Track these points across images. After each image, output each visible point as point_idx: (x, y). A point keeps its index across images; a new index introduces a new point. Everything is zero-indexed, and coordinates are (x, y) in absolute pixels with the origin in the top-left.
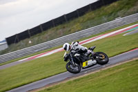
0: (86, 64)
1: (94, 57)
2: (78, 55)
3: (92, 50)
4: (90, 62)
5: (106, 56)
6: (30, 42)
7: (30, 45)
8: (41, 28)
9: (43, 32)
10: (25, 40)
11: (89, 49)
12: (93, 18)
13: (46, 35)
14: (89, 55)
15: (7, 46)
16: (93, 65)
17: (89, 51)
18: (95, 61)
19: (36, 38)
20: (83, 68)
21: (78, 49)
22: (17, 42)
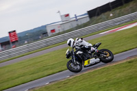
1: (98, 55)
3: (97, 46)
4: (93, 60)
6: (111, 15)
9: (124, 5)
10: (106, 13)
15: (88, 19)
18: (98, 59)
19: (117, 11)
22: (98, 15)
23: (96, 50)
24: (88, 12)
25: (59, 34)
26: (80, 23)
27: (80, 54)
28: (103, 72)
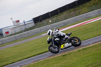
0: (64, 46)
1: (70, 41)
2: (58, 39)
3: (69, 35)
4: (67, 45)
5: (79, 40)
6: (50, 21)
7: (51, 23)
8: (59, 11)
9: (60, 14)
10: (47, 20)
11: (67, 35)
12: (97, 4)
13: (62, 16)
14: (66, 39)
15: (33, 24)
16: (69, 47)
17: (66, 36)
18: (71, 44)
19: (55, 18)
20: (61, 49)
21: (58, 35)
22: (41, 21)
23: (69, 38)
24: (34, 19)
25: (12, 35)
26: (27, 27)
27: (57, 40)
28: (44, 63)
